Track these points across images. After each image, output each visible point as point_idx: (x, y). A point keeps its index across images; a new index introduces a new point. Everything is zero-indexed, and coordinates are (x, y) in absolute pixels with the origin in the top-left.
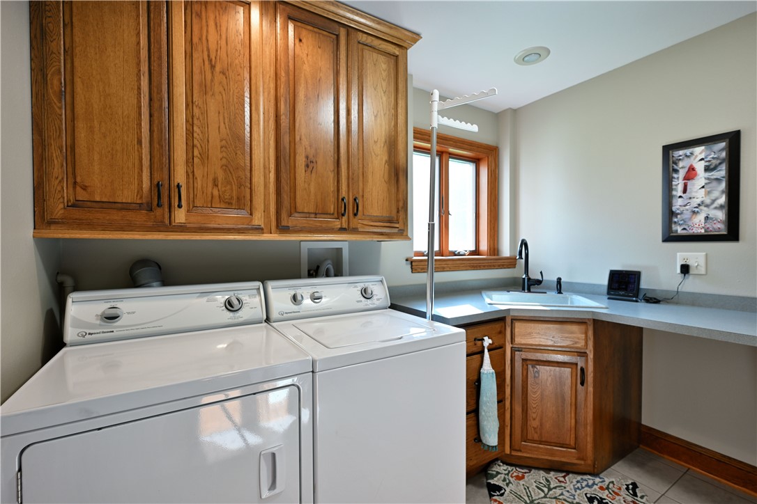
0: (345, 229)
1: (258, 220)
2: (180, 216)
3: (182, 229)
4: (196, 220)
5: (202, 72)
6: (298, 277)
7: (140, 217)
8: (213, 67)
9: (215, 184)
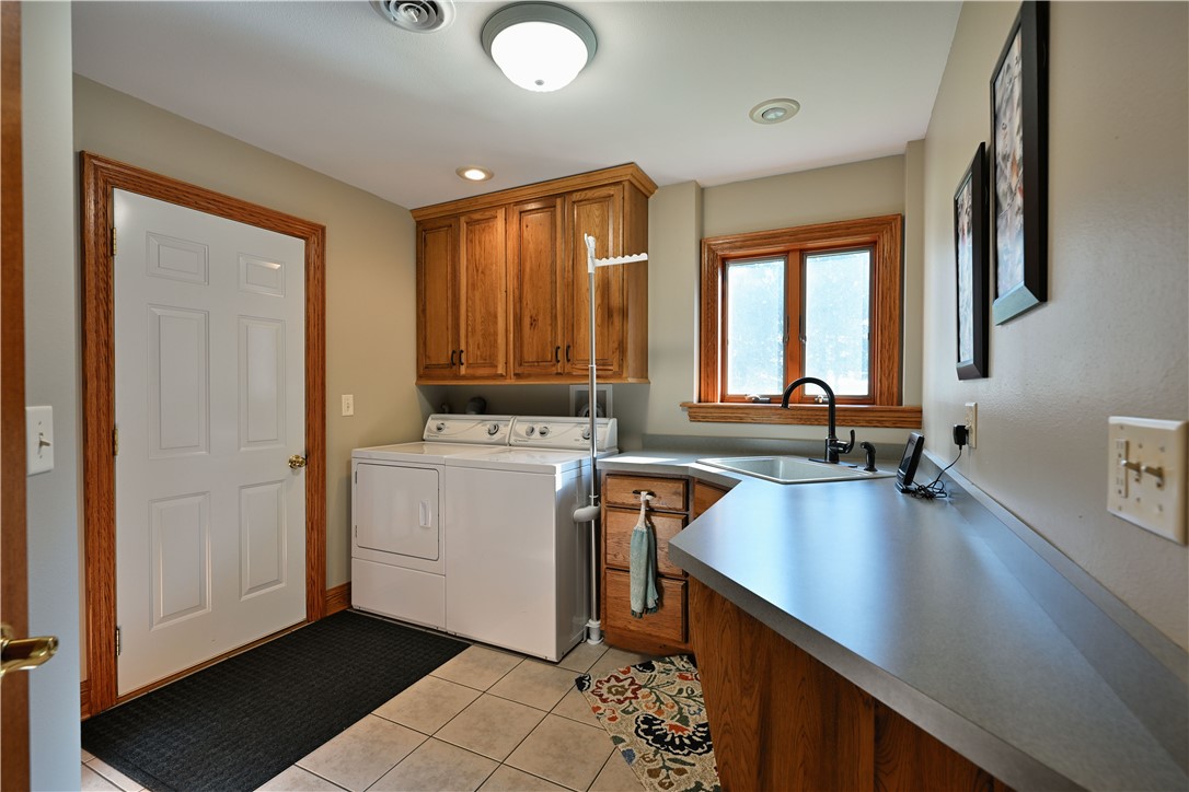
0: (560, 374)
1: (501, 370)
2: (463, 370)
3: (464, 378)
4: (471, 371)
5: (473, 277)
6: (568, 415)
7: (446, 372)
8: (477, 271)
9: (479, 348)
